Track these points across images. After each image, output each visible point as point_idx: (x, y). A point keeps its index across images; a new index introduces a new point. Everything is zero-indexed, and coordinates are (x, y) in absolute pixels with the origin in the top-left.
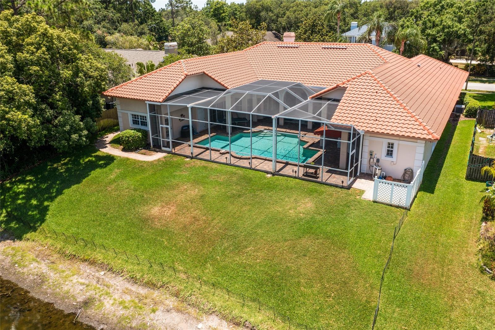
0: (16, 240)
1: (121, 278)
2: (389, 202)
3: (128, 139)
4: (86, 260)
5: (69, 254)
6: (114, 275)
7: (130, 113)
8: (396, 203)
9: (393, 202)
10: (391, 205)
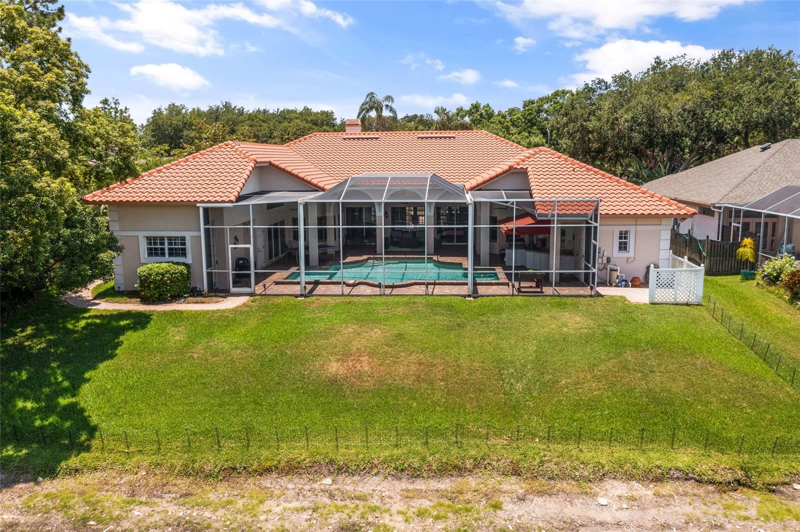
0: (40, 479)
1: (376, 478)
2: (673, 300)
3: (162, 279)
4: (268, 470)
5: (216, 470)
6: (356, 478)
7: (142, 235)
8: (682, 300)
9: (678, 300)
10: (677, 304)
